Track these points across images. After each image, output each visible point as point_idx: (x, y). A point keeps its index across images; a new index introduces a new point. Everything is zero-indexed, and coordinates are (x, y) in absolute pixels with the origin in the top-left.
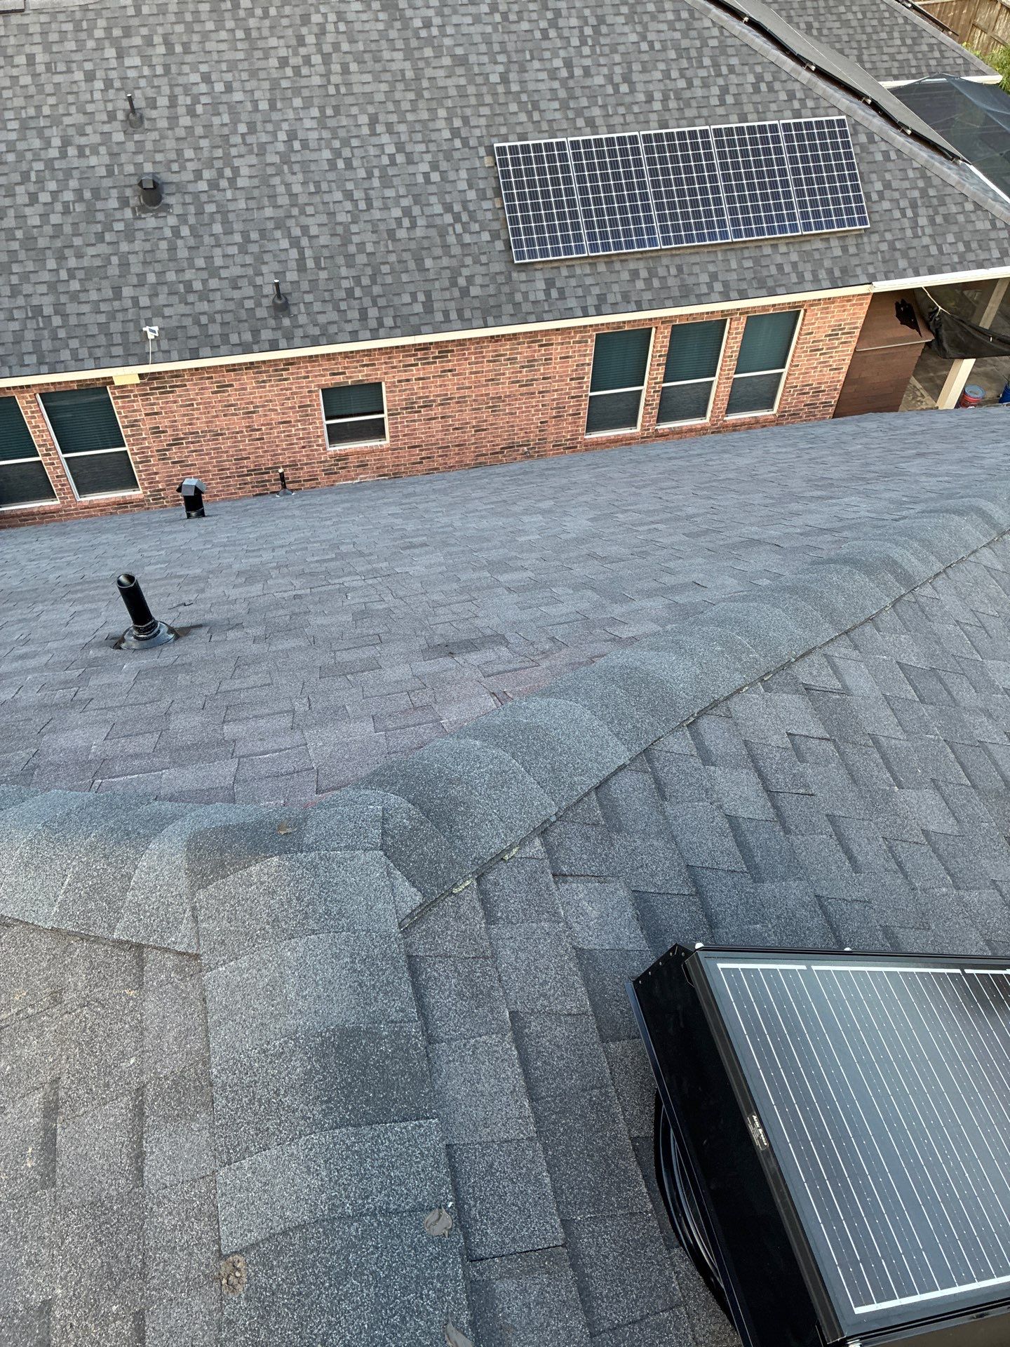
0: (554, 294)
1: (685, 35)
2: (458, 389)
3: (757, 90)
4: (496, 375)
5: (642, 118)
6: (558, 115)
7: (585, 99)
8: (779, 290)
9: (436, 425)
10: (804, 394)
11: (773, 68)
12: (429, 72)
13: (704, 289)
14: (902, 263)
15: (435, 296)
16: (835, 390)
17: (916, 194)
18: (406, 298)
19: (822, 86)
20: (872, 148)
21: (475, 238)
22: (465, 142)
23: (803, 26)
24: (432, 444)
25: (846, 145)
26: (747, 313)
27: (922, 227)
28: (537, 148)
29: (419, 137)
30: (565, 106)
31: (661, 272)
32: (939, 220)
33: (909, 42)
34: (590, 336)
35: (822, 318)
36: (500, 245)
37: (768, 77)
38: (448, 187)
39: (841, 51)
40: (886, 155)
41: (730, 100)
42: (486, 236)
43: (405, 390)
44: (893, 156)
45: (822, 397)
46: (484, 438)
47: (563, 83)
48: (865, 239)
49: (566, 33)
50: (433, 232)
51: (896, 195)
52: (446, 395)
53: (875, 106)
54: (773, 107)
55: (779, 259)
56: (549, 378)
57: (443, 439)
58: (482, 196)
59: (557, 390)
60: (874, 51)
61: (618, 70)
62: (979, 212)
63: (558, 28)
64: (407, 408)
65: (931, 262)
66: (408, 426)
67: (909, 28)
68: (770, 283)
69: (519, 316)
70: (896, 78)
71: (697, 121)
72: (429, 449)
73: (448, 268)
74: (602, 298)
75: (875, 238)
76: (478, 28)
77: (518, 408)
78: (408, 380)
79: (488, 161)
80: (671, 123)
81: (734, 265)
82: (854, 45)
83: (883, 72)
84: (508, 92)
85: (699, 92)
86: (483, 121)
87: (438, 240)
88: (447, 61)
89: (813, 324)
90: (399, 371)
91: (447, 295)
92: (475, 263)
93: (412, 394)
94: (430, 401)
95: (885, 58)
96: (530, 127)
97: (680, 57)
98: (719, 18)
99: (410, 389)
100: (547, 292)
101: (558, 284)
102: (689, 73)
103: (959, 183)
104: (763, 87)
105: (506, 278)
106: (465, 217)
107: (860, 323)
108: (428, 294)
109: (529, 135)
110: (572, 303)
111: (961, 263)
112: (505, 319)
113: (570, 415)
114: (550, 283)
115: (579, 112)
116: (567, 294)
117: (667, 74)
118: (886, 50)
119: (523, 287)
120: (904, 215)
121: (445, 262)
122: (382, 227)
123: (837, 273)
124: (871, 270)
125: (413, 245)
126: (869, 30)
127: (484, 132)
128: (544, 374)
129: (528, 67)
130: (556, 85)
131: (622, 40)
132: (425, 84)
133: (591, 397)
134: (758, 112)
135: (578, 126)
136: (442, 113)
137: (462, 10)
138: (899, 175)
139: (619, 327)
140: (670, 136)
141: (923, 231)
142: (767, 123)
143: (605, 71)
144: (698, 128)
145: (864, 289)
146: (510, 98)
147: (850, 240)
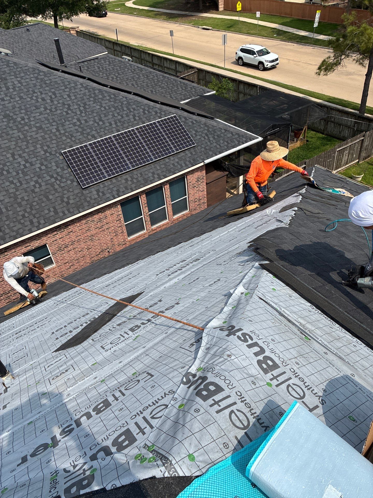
0: (101, 194)
1: (115, 103)
2: (76, 237)
3: (145, 113)
4: (89, 228)
5: (110, 131)
6: (81, 137)
7: (89, 129)
8: (176, 172)
9: (72, 253)
10: (196, 202)
11: (147, 106)
12: (29, 134)
13: (152, 178)
14: (211, 153)
15: (57, 207)
16: (205, 197)
17: (206, 131)
18: (46, 212)
19: (164, 107)
20: (187, 121)
21: (65, 184)
22: (51, 154)
23: (150, 91)
24: (72, 260)
25: (179, 123)
26: (168, 182)
28: (77, 149)
29: (33, 156)
30: (82, 133)
31: (135, 177)
32: (216, 137)
33: (184, 88)
34: (118, 205)
35: (192, 177)
36: (75, 184)
37: (147, 109)
38: (49, 170)
39: (164, 96)
40: (192, 122)
41: (137, 118)
42: (69, 182)
43: (56, 244)
44: (194, 122)
45: (202, 201)
46: (92, 251)
47: (79, 126)
48: (196, 149)
49: (74, 111)
50: (49, 186)
51: (200, 133)
52: (72, 241)
53: (183, 109)
54: (152, 117)
55: (172, 162)
56: (109, 223)
57: (76, 257)
58: (63, 169)
59: (113, 226)
60: (174, 94)
61: (96, 118)
62: (227, 132)
63: (71, 110)
64: (59, 250)
65: (219, 150)
67: (182, 84)
68: (172, 170)
69: (91, 205)
70: (184, 100)
71: (129, 127)
72: (72, 262)
73: (59, 196)
74: (118, 191)
75: (199, 148)
76: (42, 116)
77: (101, 237)
78: (56, 240)
79: (61, 157)
80: (121, 130)
81: (158, 168)
82: (168, 93)
83: (180, 99)
84: (60, 134)
85: (126, 119)
87: (52, 188)
88: (34, 129)
89: (190, 179)
90: (51, 238)
91: (61, 206)
92: (68, 192)
93: (59, 245)
94: (67, 245)
95: (179, 95)
96: (72, 143)
97: (116, 109)
98: (124, 95)
99: (58, 243)
100: (98, 194)
101: (101, 191)
102: (120, 114)
103: (216, 125)
105: (81, 194)
106: (59, 178)
107: (204, 175)
108: (54, 208)
109: (73, 146)
110: (108, 195)
111: (228, 148)
112: (86, 208)
113: (120, 233)
114: (98, 191)
115: (88, 134)
116: (105, 193)
117: (113, 115)
118: (178, 92)
119: (89, 195)
120: (205, 139)
121: (57, 195)
122: (28, 190)
123: (192, 161)
124: (202, 158)
125: (43, 193)
126: (171, 88)
127: (56, 148)
128: (106, 222)
129: (65, 124)
130: (77, 127)
131: (94, 109)
132: (29, 138)
133: (125, 225)
134: (148, 120)
135: (89, 138)
136: (38, 146)
137: (34, 112)
138: (198, 127)
139: (127, 199)
140: (122, 134)
141: (213, 142)
142: (152, 122)
143: (92, 119)
144: (130, 129)
145: (202, 164)
146: (62, 135)
147: (192, 150)
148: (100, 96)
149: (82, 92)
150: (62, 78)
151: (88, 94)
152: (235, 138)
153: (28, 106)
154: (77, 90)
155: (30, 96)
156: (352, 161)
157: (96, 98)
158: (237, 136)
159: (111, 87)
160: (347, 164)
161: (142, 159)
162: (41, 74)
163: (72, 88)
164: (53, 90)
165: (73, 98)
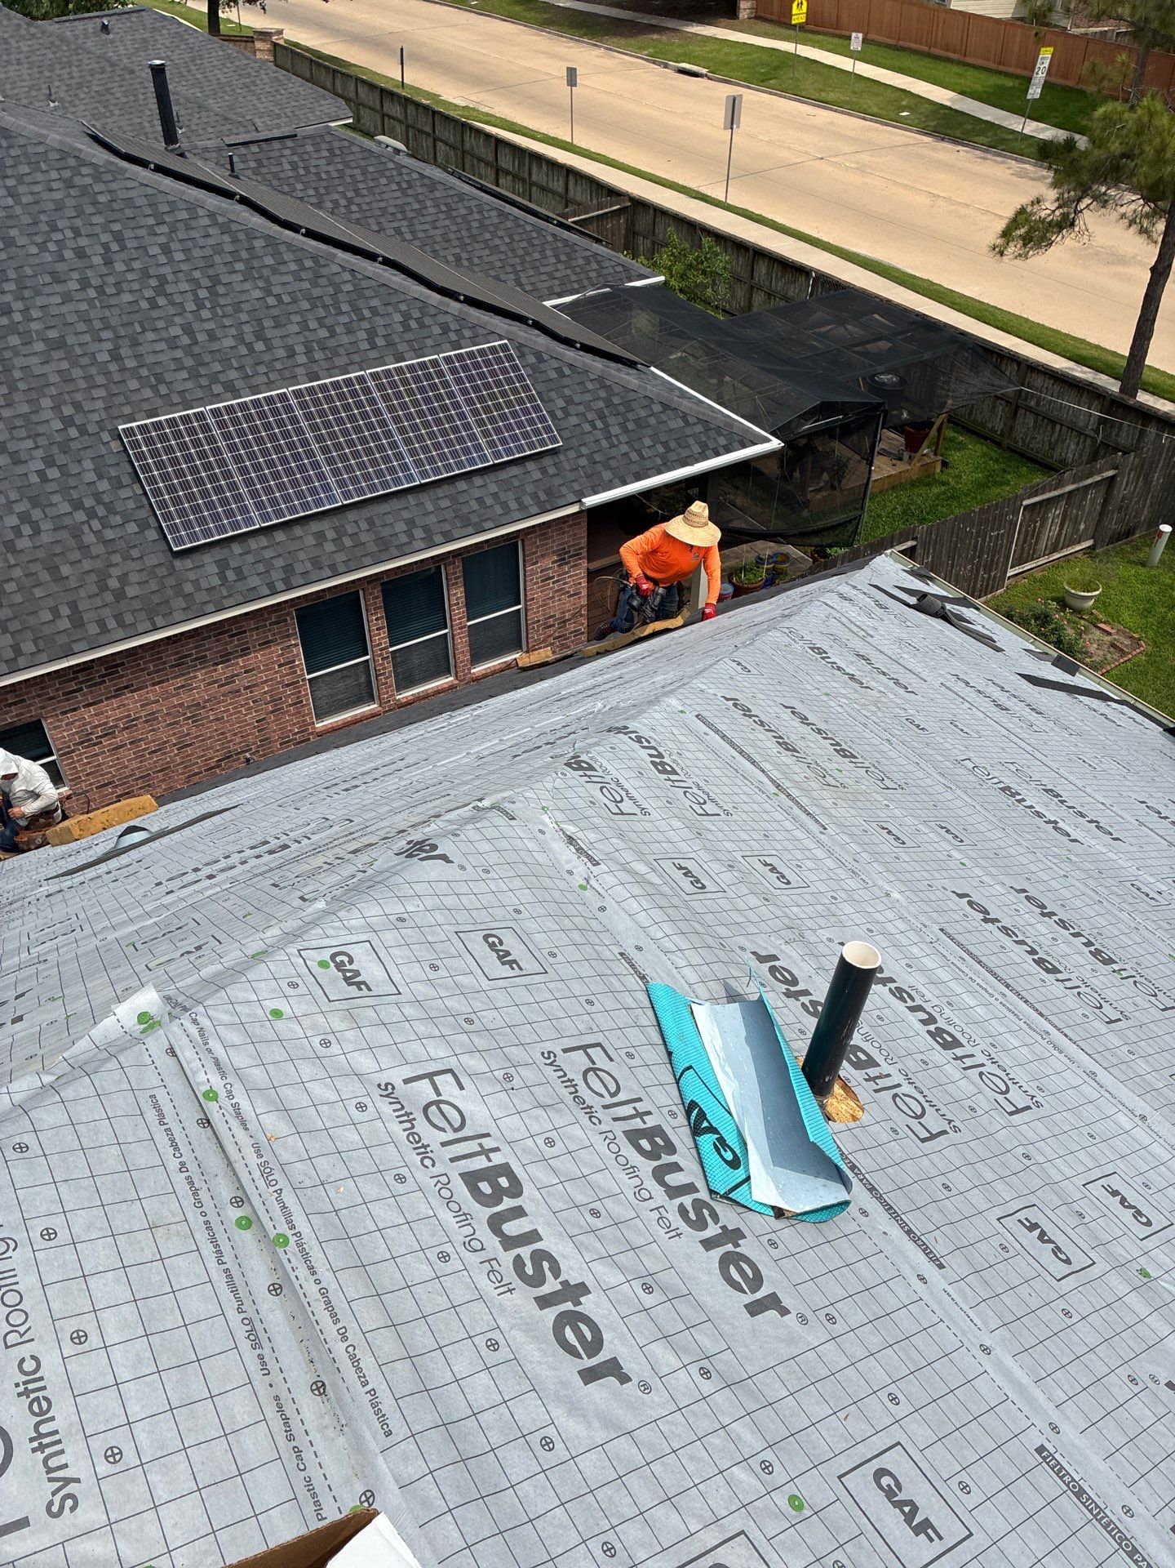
0: (231, 576)
1: (316, 285)
2: (142, 706)
3: (407, 329)
5: (287, 374)
6: (189, 385)
7: (217, 364)
8: (486, 525)
9: (127, 754)
10: (551, 626)
11: (419, 304)
12: (19, 362)
13: (404, 539)
14: (607, 475)
15: (82, 606)
16: (582, 616)
17: (601, 404)
18: (46, 616)
19: (474, 313)
20: (543, 366)
21: (118, 533)
22: (83, 430)
23: (451, 258)
24: (126, 777)
25: (515, 368)
26: (460, 554)
27: (616, 436)
28: (172, 423)
29: (23, 433)
30: (194, 375)
31: (350, 529)
32: (631, 426)
33: (563, 258)
34: (288, 614)
35: (543, 545)
36: (152, 535)
37: (416, 314)
38: (72, 482)
39: (497, 278)
40: (559, 370)
41: (380, 342)
42: (132, 528)
43: (73, 723)
44: (567, 371)
45: (571, 627)
46: (192, 754)
47: (188, 351)
48: (562, 457)
49: (178, 299)
50: (64, 535)
51: (581, 409)
52: (130, 716)
53: (537, 326)
54: (429, 342)
55: (477, 493)
56: (253, 669)
57: (138, 768)
58: (118, 485)
59: (266, 682)
60: (531, 272)
61: (247, 328)
62: (669, 412)
63: (166, 295)
64: (83, 742)
65: (635, 468)
66: (89, 763)
67: (560, 244)
68: (475, 519)
69: (194, 608)
70: (560, 296)
71: (350, 368)
72: (125, 783)
73: (92, 571)
74: (288, 569)
75: (572, 454)
76: (70, 307)
77: (224, 712)
78: (74, 710)
79: (115, 446)
80: (321, 374)
82: (509, 269)
83: (544, 292)
84: (123, 370)
85: (345, 339)
86: (100, 404)
87: (73, 543)
88: (39, 347)
89: (536, 552)
90: (59, 702)
91: (98, 602)
92: (125, 559)
93: (84, 725)
94: (111, 727)
95: (544, 277)
96: (159, 402)
97: (314, 307)
98: (348, 261)
99: (80, 720)
100: (222, 575)
101: (233, 564)
102: (328, 321)
103: (640, 386)
104: (413, 324)
105: (167, 569)
106: (101, 511)
107: (584, 542)
108: (73, 606)
109: (159, 411)
110: (254, 581)
111: (663, 464)
112: (178, 616)
113: (290, 705)
114: (223, 565)
115: (214, 378)
116: (246, 574)
117: (304, 325)
118: (542, 270)
119: (192, 576)
120: (594, 427)
121: (87, 565)
123: (543, 497)
124: (576, 487)
125: (41, 554)
127: (104, 415)
128: (245, 666)
129: (141, 339)
130: (179, 353)
131: (243, 298)
132: (17, 374)
133: (310, 680)
134: (414, 350)
135: (216, 392)
136: (46, 403)
137: (47, 290)
138: (578, 388)
139: (321, 597)
140: (323, 388)
141: (618, 440)
142: (426, 359)
143: (233, 331)
144: (352, 375)
145: (574, 509)
146: (127, 375)
147: (547, 461)
148: (269, 261)
149: (211, 241)
150: (149, 191)
151: (228, 248)
152: (694, 435)
153: (28, 271)
154: (194, 234)
155: (39, 239)
156: (1072, 543)
157: (256, 264)
158: (699, 428)
159: (311, 234)
160: (1055, 550)
161: (379, 474)
162: (85, 170)
163: (180, 225)
164: (116, 227)
165: (179, 256)
